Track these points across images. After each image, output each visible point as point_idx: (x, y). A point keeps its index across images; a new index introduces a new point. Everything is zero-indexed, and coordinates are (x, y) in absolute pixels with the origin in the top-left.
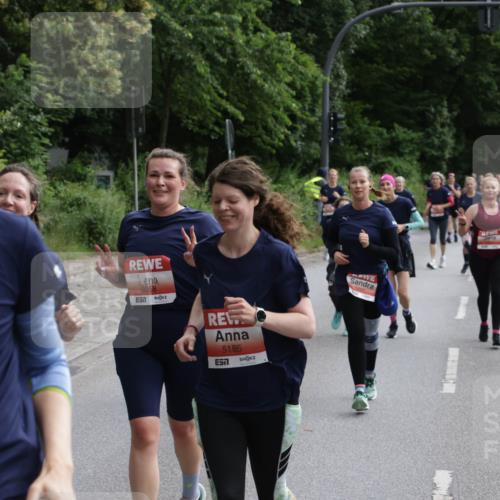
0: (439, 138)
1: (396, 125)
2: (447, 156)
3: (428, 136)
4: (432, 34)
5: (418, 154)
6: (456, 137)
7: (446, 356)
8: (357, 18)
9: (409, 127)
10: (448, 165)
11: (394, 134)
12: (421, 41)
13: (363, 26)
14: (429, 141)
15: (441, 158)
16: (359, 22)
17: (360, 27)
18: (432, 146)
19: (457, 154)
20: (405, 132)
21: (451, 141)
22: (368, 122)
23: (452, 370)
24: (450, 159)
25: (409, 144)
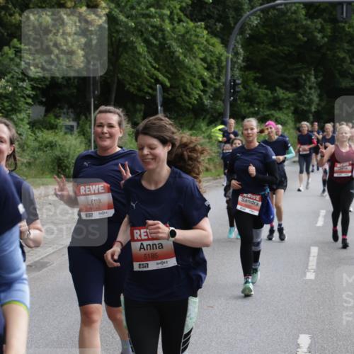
0: (308, 97)
1: (278, 88)
2: (313, 110)
3: (300, 95)
4: (304, 22)
5: (292, 108)
6: (320, 96)
7: (309, 253)
8: (252, 11)
9: (286, 89)
10: (313, 116)
11: (276, 95)
12: (296, 28)
13: (255, 18)
14: (301, 99)
15: (309, 111)
16: (252, 14)
17: (253, 18)
18: (303, 103)
19: (320, 108)
20: (283, 93)
21: (316, 99)
22: (258, 86)
23: (313, 263)
24: (315, 112)
25: (286, 101)
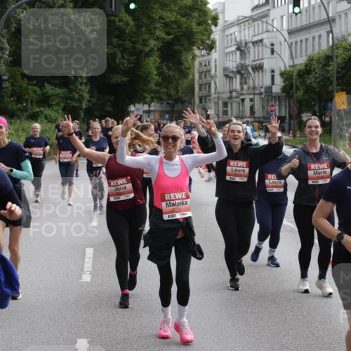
0: (78, 93)
1: (46, 84)
2: (84, 107)
3: (71, 91)
5: (62, 105)
6: (90, 92)
7: (84, 254)
8: (16, 4)
9: (56, 85)
10: (84, 112)
11: (45, 91)
13: (21, 10)
15: (80, 108)
16: (18, 7)
17: (19, 11)
18: (73, 99)
19: (90, 104)
20: (52, 89)
21: (87, 96)
22: (27, 82)
23: (88, 264)
24: (86, 108)
25: (56, 98)
